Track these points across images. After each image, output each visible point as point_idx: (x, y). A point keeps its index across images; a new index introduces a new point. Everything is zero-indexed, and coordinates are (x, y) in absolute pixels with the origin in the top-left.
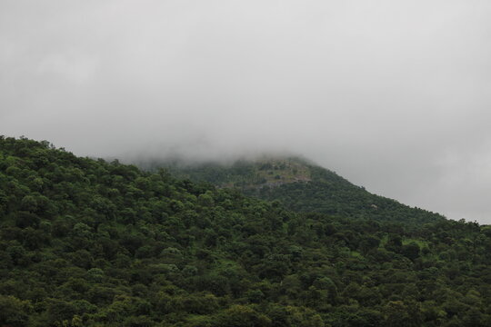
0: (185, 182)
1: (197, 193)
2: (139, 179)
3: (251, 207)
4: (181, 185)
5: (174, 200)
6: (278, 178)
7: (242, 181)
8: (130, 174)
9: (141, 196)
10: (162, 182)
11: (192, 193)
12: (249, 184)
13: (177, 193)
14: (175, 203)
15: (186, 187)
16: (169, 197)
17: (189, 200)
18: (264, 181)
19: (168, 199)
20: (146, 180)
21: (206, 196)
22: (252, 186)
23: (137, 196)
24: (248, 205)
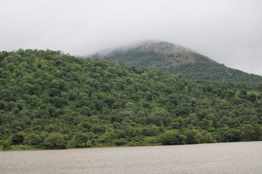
0: (133, 68)
1: (140, 73)
2: (109, 68)
3: (168, 79)
4: (130, 69)
5: (128, 78)
6: (178, 61)
7: (159, 64)
8: (105, 65)
9: (111, 76)
10: (121, 68)
11: (137, 73)
12: (163, 65)
13: (130, 74)
14: (129, 79)
15: (133, 70)
16: (125, 76)
17: (136, 77)
18: (171, 64)
19: (126, 77)
20: (113, 68)
21: (144, 74)
22: (165, 66)
23: (109, 76)
24: (166, 78)
